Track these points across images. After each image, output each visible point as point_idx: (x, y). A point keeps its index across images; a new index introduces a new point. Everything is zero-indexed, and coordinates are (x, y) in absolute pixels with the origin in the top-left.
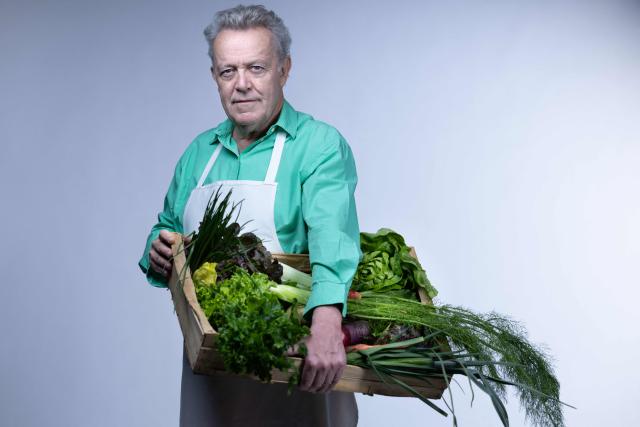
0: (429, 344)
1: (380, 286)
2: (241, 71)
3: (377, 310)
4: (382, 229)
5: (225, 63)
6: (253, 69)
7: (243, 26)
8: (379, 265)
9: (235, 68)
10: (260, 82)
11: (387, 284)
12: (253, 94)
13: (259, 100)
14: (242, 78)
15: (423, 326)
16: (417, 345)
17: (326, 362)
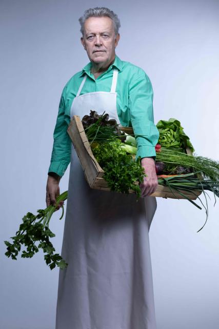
0: (195, 176)
1: (169, 145)
2: (98, 36)
3: (170, 159)
4: (171, 119)
5: (90, 32)
6: (104, 36)
7: (100, 15)
8: (169, 135)
9: (95, 35)
10: (107, 42)
11: (172, 144)
12: (102, 48)
13: (105, 51)
14: (98, 39)
15: (192, 167)
16: (190, 176)
17: (151, 184)
